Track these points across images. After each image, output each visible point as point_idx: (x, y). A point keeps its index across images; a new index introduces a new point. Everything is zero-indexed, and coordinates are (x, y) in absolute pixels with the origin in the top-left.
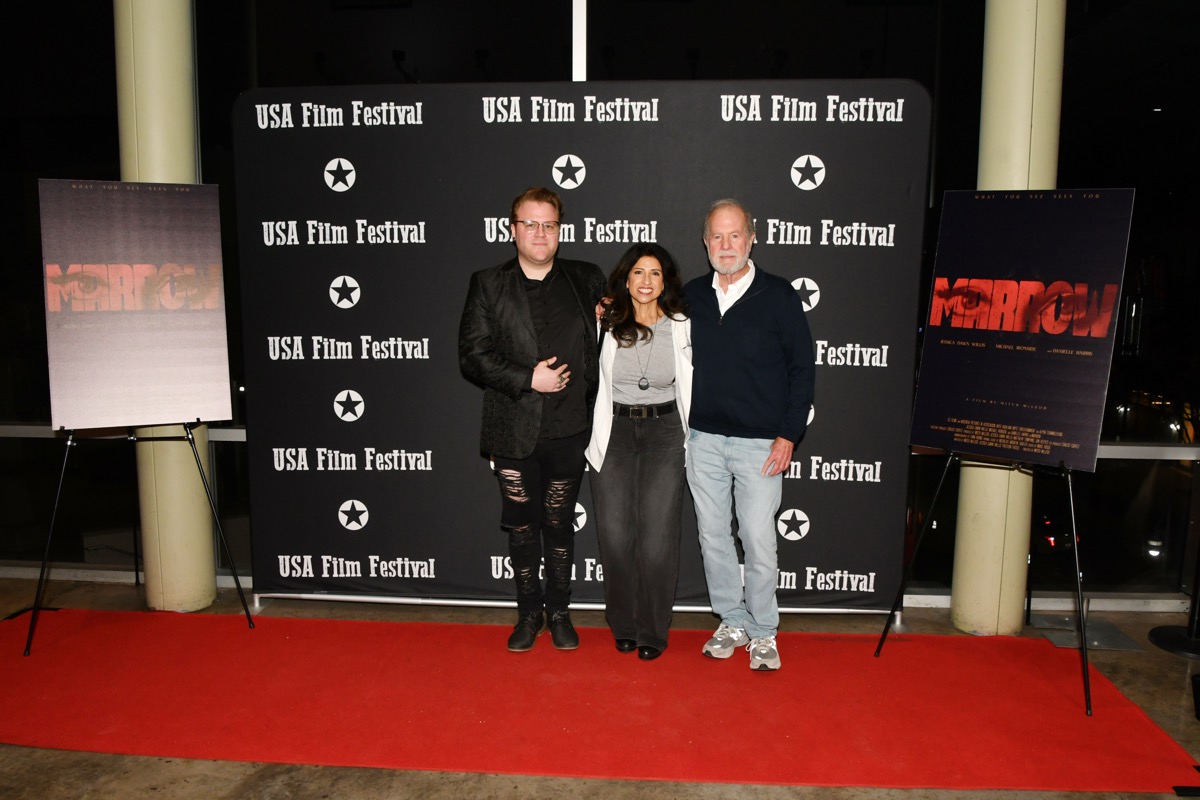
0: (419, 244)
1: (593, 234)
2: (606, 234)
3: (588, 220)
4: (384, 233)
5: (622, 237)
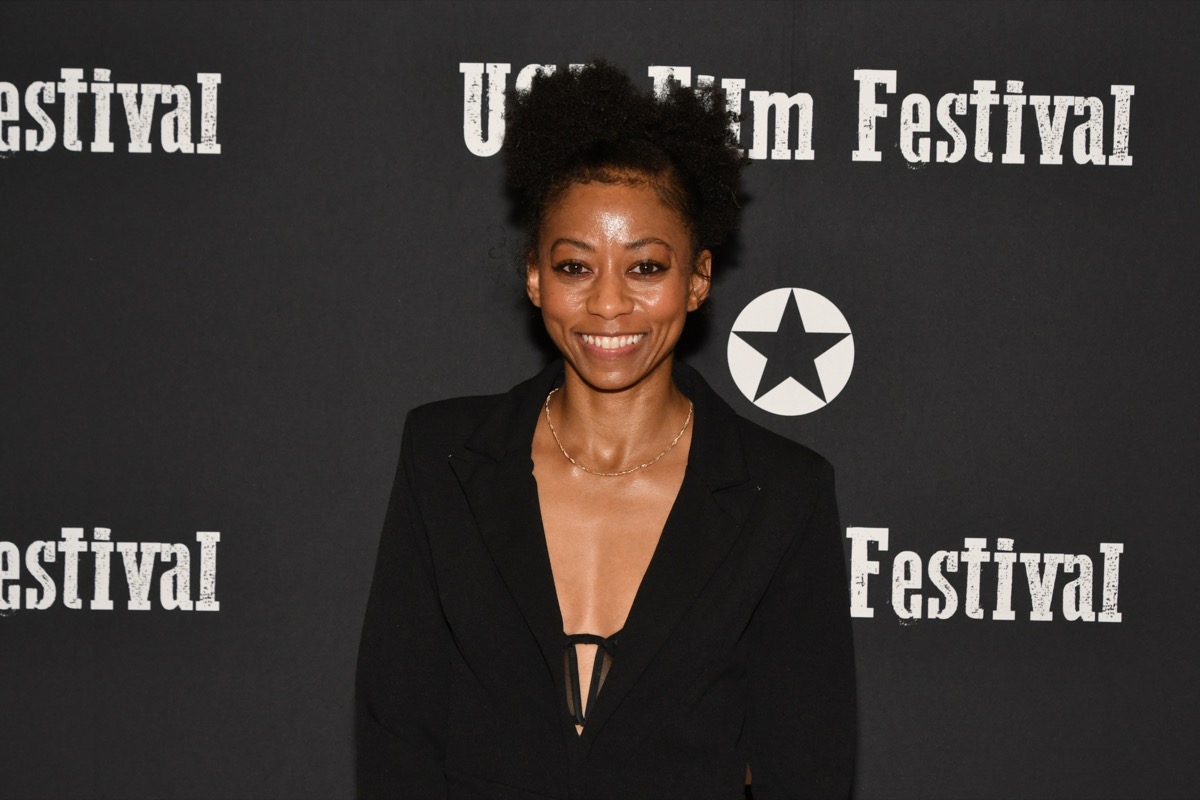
0: (195, 155)
1: (887, 131)
2: (937, 133)
3: (868, 79)
4: (56, 111)
5: (998, 143)
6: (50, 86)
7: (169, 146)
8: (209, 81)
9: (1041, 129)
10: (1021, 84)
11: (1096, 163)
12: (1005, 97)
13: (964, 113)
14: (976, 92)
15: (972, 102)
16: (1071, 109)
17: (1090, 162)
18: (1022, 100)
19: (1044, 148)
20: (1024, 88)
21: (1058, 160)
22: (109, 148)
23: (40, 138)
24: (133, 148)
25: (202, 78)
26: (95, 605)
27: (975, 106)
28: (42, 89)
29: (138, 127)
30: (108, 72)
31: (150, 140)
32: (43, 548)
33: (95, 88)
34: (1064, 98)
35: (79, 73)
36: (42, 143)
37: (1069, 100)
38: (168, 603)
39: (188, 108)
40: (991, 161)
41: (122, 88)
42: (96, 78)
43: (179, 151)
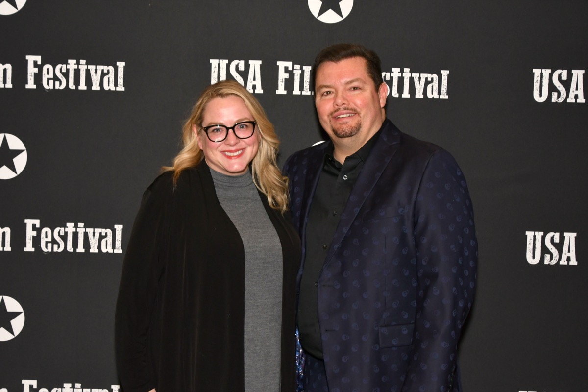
6: (64, 66)
7: (106, 88)
8: (121, 65)
9: (416, 86)
10: (409, 69)
11: (435, 98)
12: (403, 74)
13: (389, 79)
14: (393, 72)
15: (392, 76)
16: (427, 79)
17: (433, 98)
18: (409, 75)
19: (417, 91)
20: (410, 71)
21: (422, 96)
22: (85, 88)
23: (61, 84)
24: (94, 88)
25: (118, 64)
26: (78, 251)
27: (393, 77)
28: (62, 67)
29: (95, 81)
30: (85, 61)
31: (99, 86)
32: (60, 230)
33: (80, 67)
34: (424, 74)
35: (75, 61)
36: (61, 86)
37: (426, 75)
38: (104, 250)
39: (113, 74)
40: (398, 96)
41: (90, 67)
42: (81, 63)
43: (110, 89)
